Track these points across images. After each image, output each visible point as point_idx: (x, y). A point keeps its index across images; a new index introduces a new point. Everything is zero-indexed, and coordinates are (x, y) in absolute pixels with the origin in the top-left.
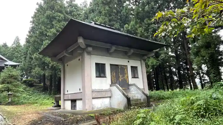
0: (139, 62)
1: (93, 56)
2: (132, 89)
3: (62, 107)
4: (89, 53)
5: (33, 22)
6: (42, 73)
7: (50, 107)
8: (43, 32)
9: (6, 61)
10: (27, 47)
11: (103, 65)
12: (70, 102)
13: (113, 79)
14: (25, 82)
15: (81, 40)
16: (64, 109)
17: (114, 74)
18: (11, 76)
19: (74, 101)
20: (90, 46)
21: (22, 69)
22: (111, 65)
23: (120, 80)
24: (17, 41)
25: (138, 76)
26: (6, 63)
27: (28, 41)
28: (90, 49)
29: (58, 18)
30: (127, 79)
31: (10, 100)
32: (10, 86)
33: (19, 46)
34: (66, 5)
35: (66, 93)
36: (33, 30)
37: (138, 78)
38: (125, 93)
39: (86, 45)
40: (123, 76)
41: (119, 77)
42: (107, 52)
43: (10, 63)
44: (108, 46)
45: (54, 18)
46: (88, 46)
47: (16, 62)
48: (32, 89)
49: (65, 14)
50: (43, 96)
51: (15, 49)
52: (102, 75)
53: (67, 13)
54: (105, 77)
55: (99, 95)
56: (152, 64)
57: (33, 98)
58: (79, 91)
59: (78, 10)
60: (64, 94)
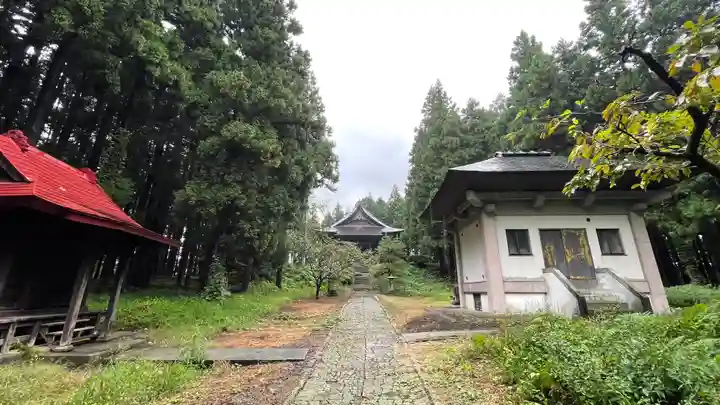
0: (626, 217)
1: (499, 218)
2: (604, 280)
3: (461, 305)
4: (492, 214)
5: (412, 161)
6: (434, 244)
7: (448, 303)
8: (428, 175)
9: (384, 227)
10: (409, 202)
11: (525, 232)
12: (472, 296)
13: (549, 259)
14: (411, 259)
15: (471, 197)
16: (465, 307)
17: (552, 248)
18: (391, 252)
19: (477, 296)
20: (491, 202)
21: (405, 240)
22: (541, 231)
23: (569, 260)
24: (395, 193)
25: (623, 250)
26: (384, 230)
27: (408, 194)
28: (491, 207)
29: (449, 146)
30: (588, 257)
31: (392, 288)
32: (390, 265)
33: (399, 199)
34: (462, 116)
35: (465, 281)
36: (414, 172)
37: (623, 254)
38: (572, 287)
39: (482, 201)
40: (576, 252)
41: (565, 253)
42: (529, 207)
43: (388, 229)
44: (529, 195)
45: (443, 147)
46: (486, 202)
47: (396, 227)
48: (424, 270)
49: (462, 135)
50: (440, 285)
51: (393, 205)
52: (522, 251)
53: (465, 132)
54: (531, 255)
55: (520, 287)
56: (700, 215)
57: (425, 287)
58: (482, 279)
59: (485, 120)
60: (462, 283)
